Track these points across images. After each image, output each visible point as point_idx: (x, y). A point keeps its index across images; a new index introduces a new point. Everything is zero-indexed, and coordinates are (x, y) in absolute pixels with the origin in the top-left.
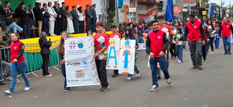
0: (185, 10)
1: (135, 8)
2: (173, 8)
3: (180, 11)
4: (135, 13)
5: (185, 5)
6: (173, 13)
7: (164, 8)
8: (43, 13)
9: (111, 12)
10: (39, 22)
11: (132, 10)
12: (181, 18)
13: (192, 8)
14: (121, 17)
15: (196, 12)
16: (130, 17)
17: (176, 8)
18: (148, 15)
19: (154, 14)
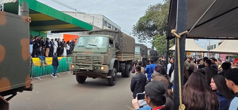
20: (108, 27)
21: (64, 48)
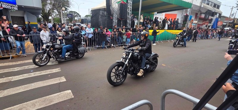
0: (225, 24)
1: (197, 21)
2: (217, 22)
3: (222, 24)
4: (196, 23)
5: (225, 21)
6: (217, 25)
7: (213, 22)
9: (185, 22)
11: (195, 22)
12: (221, 28)
13: (229, 23)
14: (189, 25)
15: (231, 25)
16: (193, 25)
17: (220, 22)
18: (202, 25)
19: (206, 24)
20: (207, 4)
21: (166, 24)
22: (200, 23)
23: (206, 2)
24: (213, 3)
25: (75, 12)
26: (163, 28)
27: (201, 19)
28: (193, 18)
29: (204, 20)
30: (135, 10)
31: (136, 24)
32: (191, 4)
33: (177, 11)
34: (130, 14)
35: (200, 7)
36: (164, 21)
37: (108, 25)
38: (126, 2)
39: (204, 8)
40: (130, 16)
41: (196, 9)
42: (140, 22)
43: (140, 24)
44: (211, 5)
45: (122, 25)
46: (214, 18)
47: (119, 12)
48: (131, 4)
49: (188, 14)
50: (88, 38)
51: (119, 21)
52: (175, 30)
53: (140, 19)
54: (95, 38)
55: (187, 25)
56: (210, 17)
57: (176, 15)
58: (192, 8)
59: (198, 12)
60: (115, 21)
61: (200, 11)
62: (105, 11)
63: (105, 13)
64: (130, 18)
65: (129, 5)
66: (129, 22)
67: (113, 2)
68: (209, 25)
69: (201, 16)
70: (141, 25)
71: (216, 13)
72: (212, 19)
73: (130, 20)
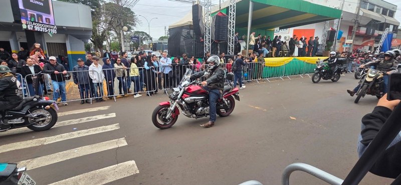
1: (352, 40)
2: (391, 40)
4: (351, 44)
6: (390, 45)
7: (382, 41)
8: (277, 42)
9: (330, 43)
10: (273, 48)
11: (348, 41)
14: (337, 46)
16: (344, 47)
17: (396, 40)
18: (363, 46)
19: (369, 45)
20: (369, 10)
21: (296, 46)
22: (357, 43)
23: (368, 6)
24: (381, 7)
25: (143, 32)
26: (290, 54)
27: (359, 36)
28: (345, 35)
29: (366, 37)
30: (241, 25)
31: (242, 49)
32: (341, 11)
33: (315, 24)
34: (233, 32)
35: (357, 15)
36: (293, 42)
37: (195, 53)
38: (225, 13)
39: (364, 17)
40: (232, 37)
41: (350, 19)
42: (250, 46)
43: (249, 49)
44: (378, 11)
45: (219, 52)
46: (384, 34)
47: (214, 30)
48: (233, 15)
49: (335, 28)
50: (164, 74)
51: (214, 44)
52: (312, 56)
53: (250, 39)
54: (174, 74)
55: (335, 47)
56: (377, 33)
57: (313, 31)
58: (342, 18)
59: (353, 25)
60: (208, 45)
61: (356, 22)
62: (191, 29)
63: (192, 32)
64: (232, 40)
65: (231, 18)
66: (231, 47)
67: (203, 14)
68: (375, 45)
69: (359, 30)
70: (252, 51)
71: (388, 25)
72: (380, 35)
73: (232, 43)
